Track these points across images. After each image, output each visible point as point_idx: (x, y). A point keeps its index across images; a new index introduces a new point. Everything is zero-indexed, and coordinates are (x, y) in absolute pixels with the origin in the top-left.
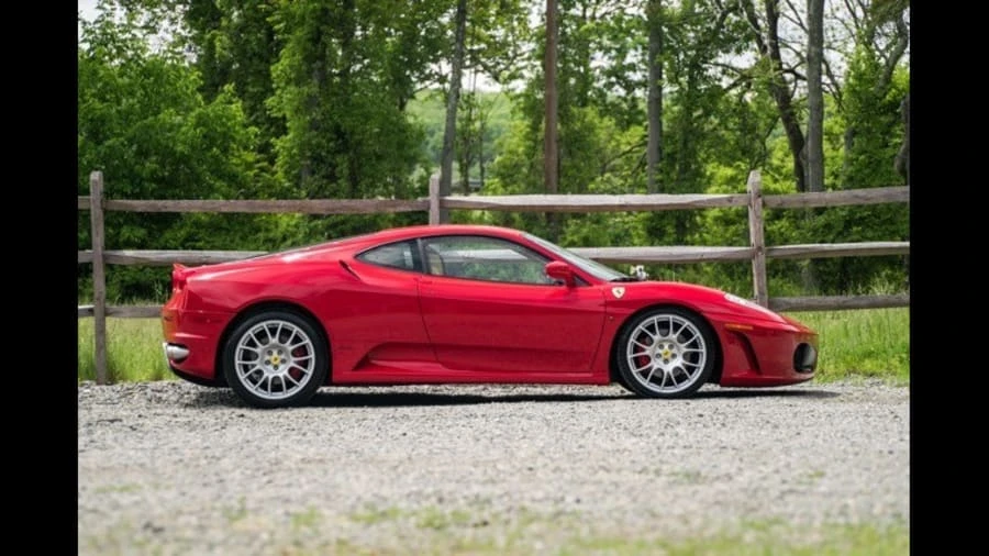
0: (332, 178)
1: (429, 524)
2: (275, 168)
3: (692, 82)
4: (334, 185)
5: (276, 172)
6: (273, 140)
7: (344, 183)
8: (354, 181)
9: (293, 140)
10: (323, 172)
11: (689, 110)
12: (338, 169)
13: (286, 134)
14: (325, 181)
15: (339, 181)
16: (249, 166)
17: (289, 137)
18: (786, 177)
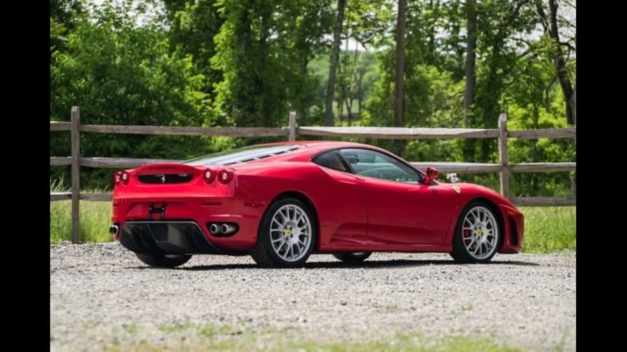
0: (252, 110)
1: (204, 332)
2: (215, 104)
3: (496, 50)
4: (253, 115)
5: (216, 106)
6: (214, 85)
7: (259, 114)
8: (267, 112)
9: (226, 85)
10: (246, 107)
11: (494, 70)
12: (256, 105)
13: (223, 81)
14: (248, 113)
15: (257, 113)
16: (198, 102)
17: (224, 83)
18: (563, 116)
